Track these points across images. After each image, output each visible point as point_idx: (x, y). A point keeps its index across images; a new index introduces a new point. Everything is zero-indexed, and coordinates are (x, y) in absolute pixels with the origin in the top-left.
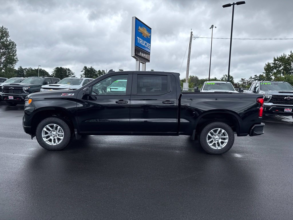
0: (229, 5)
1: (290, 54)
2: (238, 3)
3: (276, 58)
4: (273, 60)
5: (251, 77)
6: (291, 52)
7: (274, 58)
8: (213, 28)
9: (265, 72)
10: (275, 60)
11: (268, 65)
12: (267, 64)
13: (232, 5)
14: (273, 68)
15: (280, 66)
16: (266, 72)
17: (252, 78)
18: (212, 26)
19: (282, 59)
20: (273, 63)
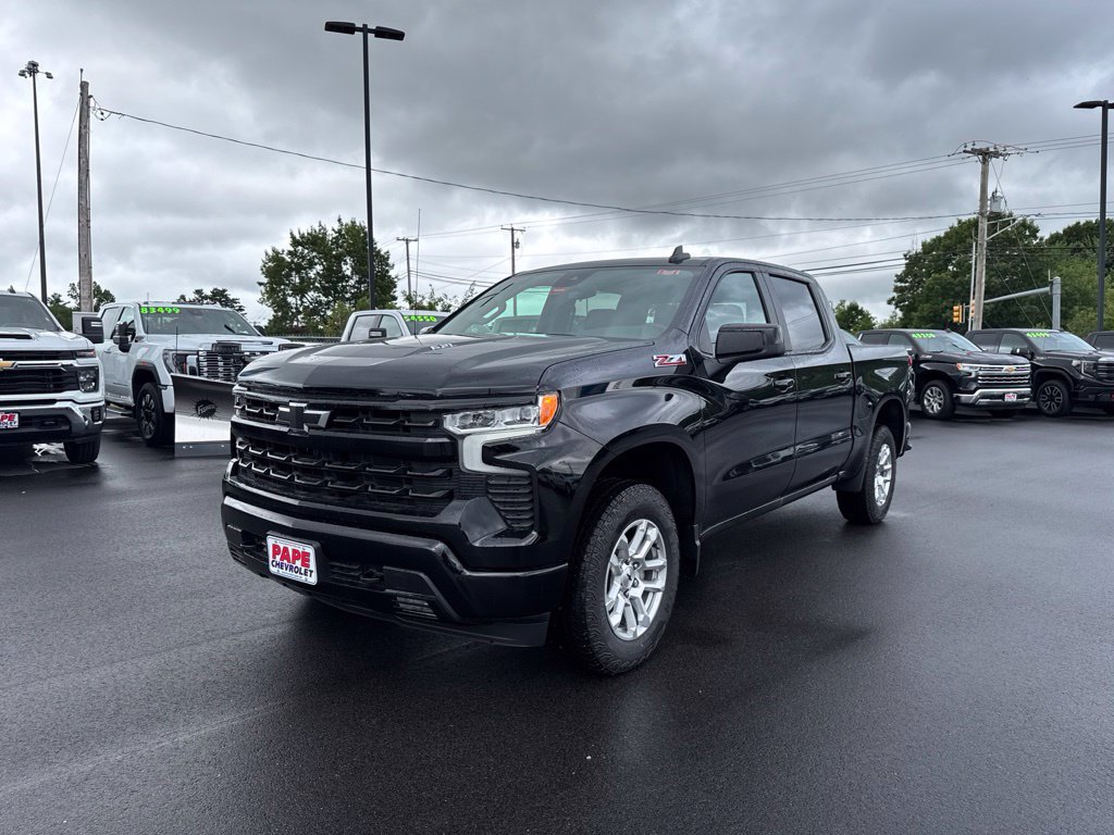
0: (348, 29)
1: (337, 227)
2: (382, 33)
3: (298, 237)
4: (289, 240)
5: (183, 297)
6: (339, 220)
7: (291, 234)
8: (38, 76)
9: (265, 280)
10: (295, 243)
11: (276, 258)
12: (271, 253)
13: (359, 30)
14: (291, 270)
15: (311, 265)
16: (270, 283)
17: (187, 300)
18: (33, 69)
19: (314, 241)
20: (290, 253)
